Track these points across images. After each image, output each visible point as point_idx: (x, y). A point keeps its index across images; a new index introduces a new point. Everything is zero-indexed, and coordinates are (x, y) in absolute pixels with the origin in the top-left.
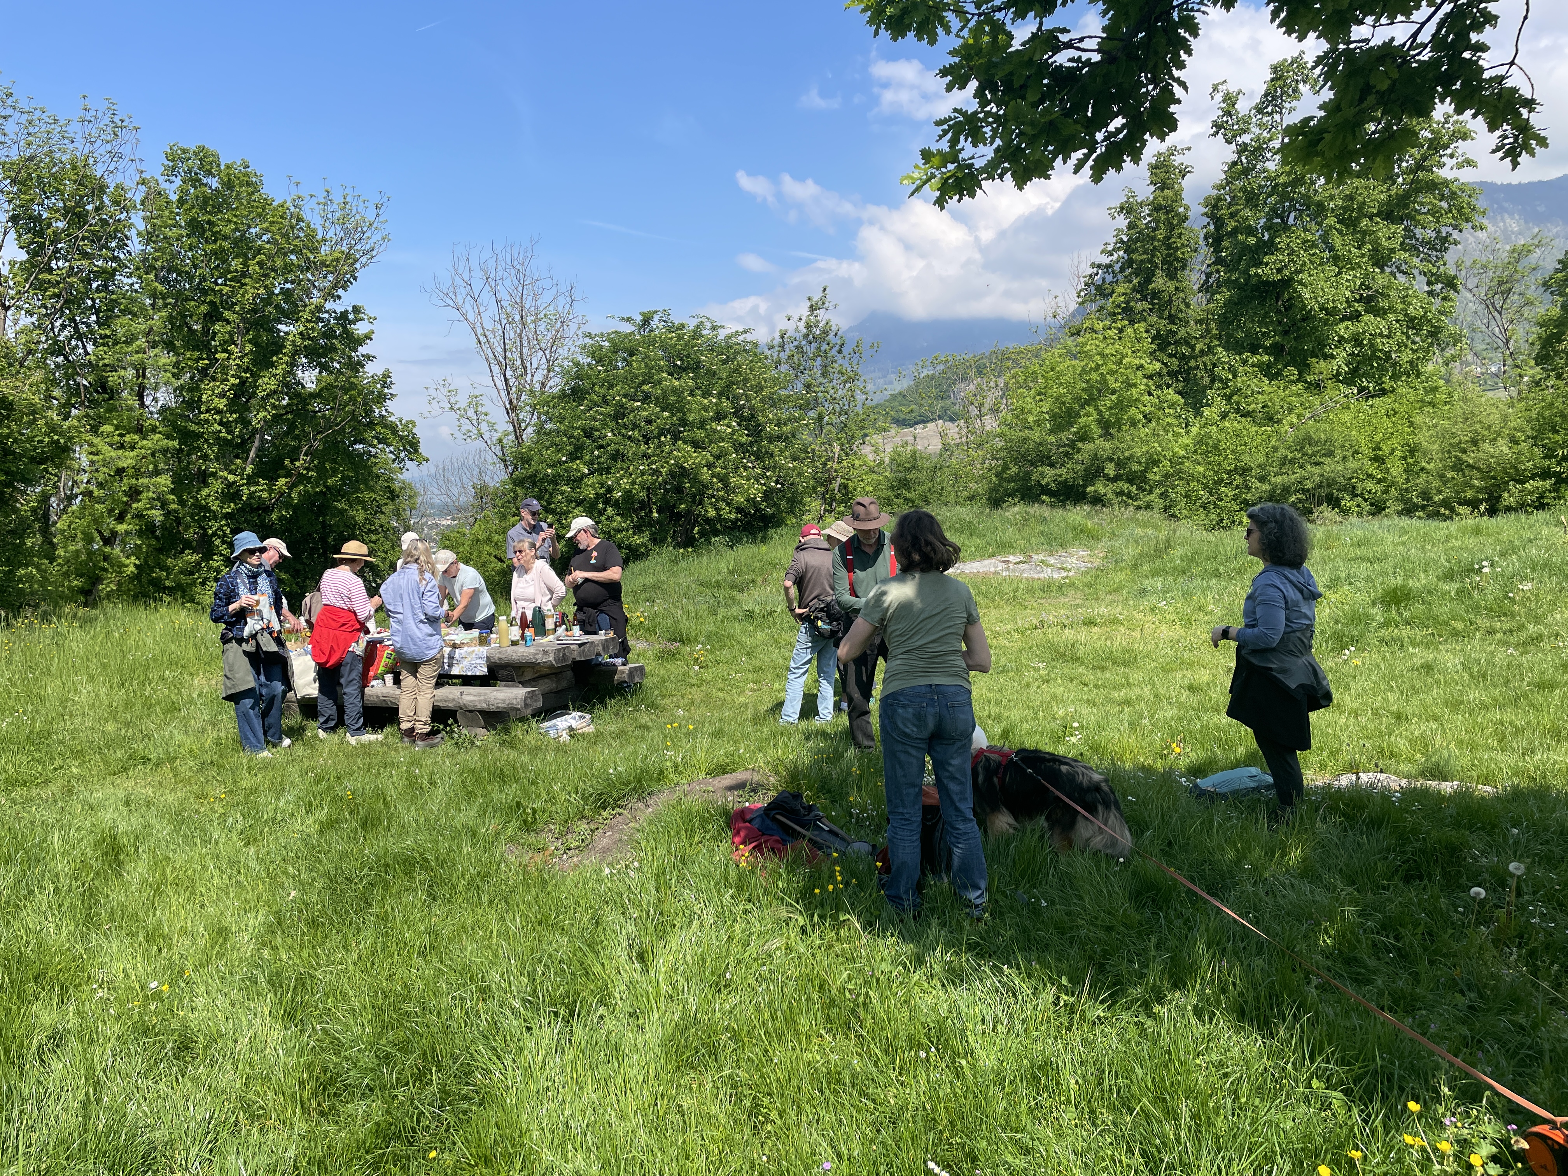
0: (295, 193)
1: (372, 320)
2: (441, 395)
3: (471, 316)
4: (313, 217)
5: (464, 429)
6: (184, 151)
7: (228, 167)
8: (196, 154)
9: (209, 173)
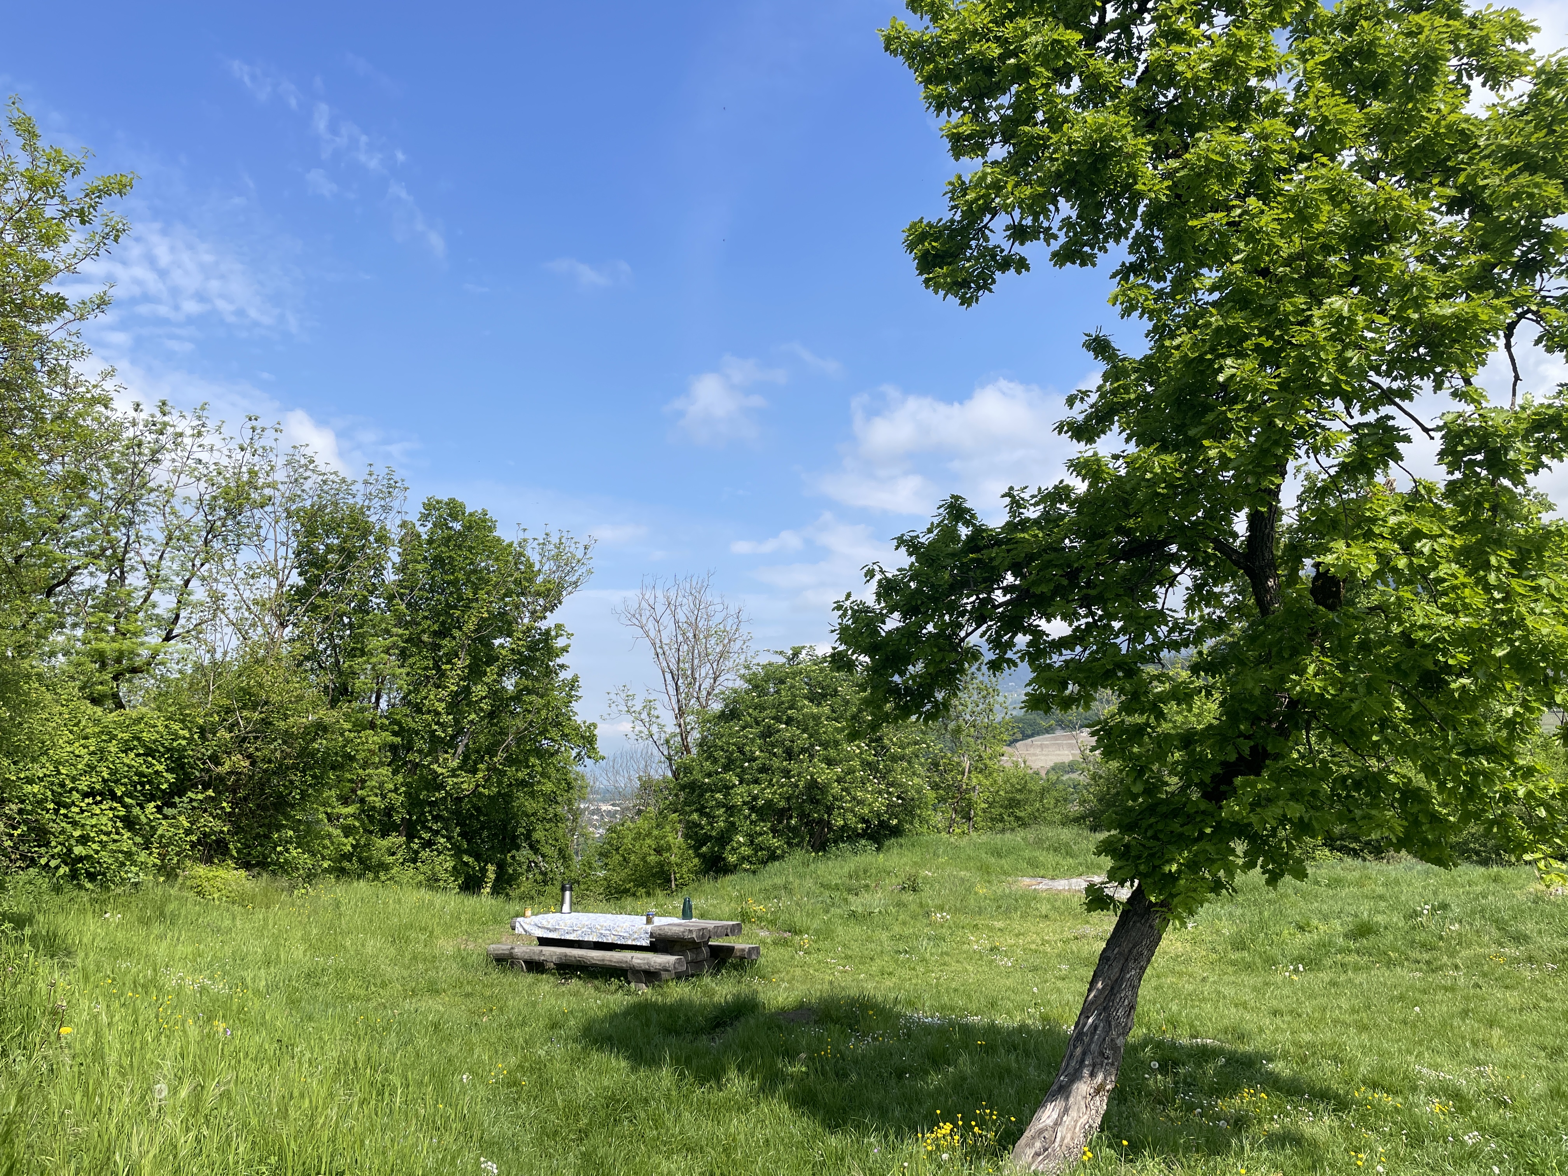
0: (521, 535)
1: (570, 636)
2: (620, 701)
3: (652, 634)
4: (533, 555)
5: (637, 728)
6: (438, 502)
7: (471, 515)
8: (447, 504)
9: (456, 519)
